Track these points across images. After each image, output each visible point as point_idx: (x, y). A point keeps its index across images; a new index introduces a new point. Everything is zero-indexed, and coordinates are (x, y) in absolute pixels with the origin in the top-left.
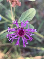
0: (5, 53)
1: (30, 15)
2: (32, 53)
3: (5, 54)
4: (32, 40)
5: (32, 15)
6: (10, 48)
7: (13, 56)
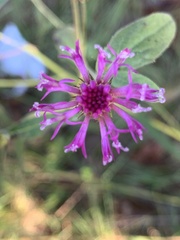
0: (52, 212)
1: (148, 39)
2: (162, 220)
3: (50, 217)
4: (140, 132)
5: (156, 41)
6: (73, 191)
7: (83, 225)
